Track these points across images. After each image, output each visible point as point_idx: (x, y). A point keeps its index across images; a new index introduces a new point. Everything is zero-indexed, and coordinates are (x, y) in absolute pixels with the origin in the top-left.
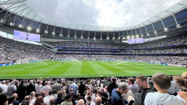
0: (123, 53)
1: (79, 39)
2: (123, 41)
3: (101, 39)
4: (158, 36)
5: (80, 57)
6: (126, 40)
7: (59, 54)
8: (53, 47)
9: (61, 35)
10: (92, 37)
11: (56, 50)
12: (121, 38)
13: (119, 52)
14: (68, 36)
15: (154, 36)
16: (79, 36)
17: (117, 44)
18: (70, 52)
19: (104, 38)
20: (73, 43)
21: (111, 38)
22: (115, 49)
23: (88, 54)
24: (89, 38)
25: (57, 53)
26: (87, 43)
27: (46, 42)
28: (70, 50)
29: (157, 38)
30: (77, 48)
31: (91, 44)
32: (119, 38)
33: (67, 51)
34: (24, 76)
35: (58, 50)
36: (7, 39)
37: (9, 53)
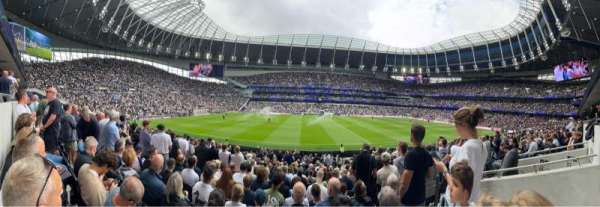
0: (392, 101)
1: (298, 67)
2: (393, 77)
3: (347, 66)
4: (450, 77)
5: (299, 107)
6: (399, 74)
7: (256, 100)
8: (245, 86)
9: (259, 61)
10: (325, 63)
11: (250, 93)
12: (390, 69)
13: (384, 99)
14: (275, 62)
15: (446, 75)
16: (297, 62)
17: (381, 82)
18: (278, 97)
19: (354, 65)
20: (285, 76)
21: (368, 67)
22: (375, 93)
23: (319, 102)
24: (318, 66)
25: (252, 100)
26: (313, 76)
27: (233, 78)
28: (279, 93)
29: (449, 80)
30: (293, 88)
31: (323, 78)
32: (386, 69)
33: (272, 93)
34: (205, 136)
35: (254, 93)
36: (174, 75)
37: (186, 98)
